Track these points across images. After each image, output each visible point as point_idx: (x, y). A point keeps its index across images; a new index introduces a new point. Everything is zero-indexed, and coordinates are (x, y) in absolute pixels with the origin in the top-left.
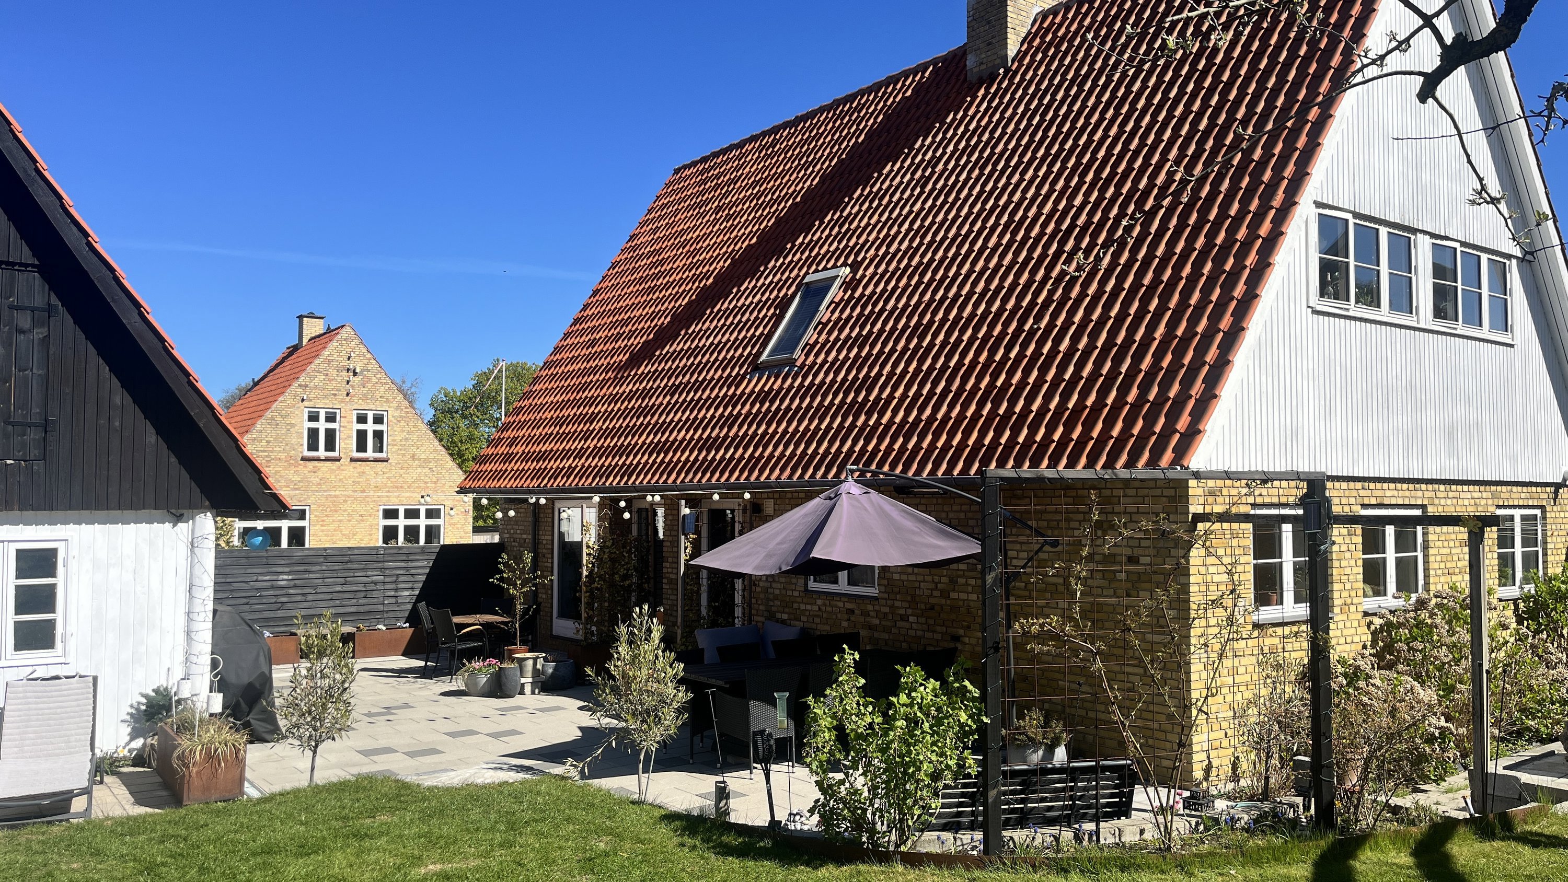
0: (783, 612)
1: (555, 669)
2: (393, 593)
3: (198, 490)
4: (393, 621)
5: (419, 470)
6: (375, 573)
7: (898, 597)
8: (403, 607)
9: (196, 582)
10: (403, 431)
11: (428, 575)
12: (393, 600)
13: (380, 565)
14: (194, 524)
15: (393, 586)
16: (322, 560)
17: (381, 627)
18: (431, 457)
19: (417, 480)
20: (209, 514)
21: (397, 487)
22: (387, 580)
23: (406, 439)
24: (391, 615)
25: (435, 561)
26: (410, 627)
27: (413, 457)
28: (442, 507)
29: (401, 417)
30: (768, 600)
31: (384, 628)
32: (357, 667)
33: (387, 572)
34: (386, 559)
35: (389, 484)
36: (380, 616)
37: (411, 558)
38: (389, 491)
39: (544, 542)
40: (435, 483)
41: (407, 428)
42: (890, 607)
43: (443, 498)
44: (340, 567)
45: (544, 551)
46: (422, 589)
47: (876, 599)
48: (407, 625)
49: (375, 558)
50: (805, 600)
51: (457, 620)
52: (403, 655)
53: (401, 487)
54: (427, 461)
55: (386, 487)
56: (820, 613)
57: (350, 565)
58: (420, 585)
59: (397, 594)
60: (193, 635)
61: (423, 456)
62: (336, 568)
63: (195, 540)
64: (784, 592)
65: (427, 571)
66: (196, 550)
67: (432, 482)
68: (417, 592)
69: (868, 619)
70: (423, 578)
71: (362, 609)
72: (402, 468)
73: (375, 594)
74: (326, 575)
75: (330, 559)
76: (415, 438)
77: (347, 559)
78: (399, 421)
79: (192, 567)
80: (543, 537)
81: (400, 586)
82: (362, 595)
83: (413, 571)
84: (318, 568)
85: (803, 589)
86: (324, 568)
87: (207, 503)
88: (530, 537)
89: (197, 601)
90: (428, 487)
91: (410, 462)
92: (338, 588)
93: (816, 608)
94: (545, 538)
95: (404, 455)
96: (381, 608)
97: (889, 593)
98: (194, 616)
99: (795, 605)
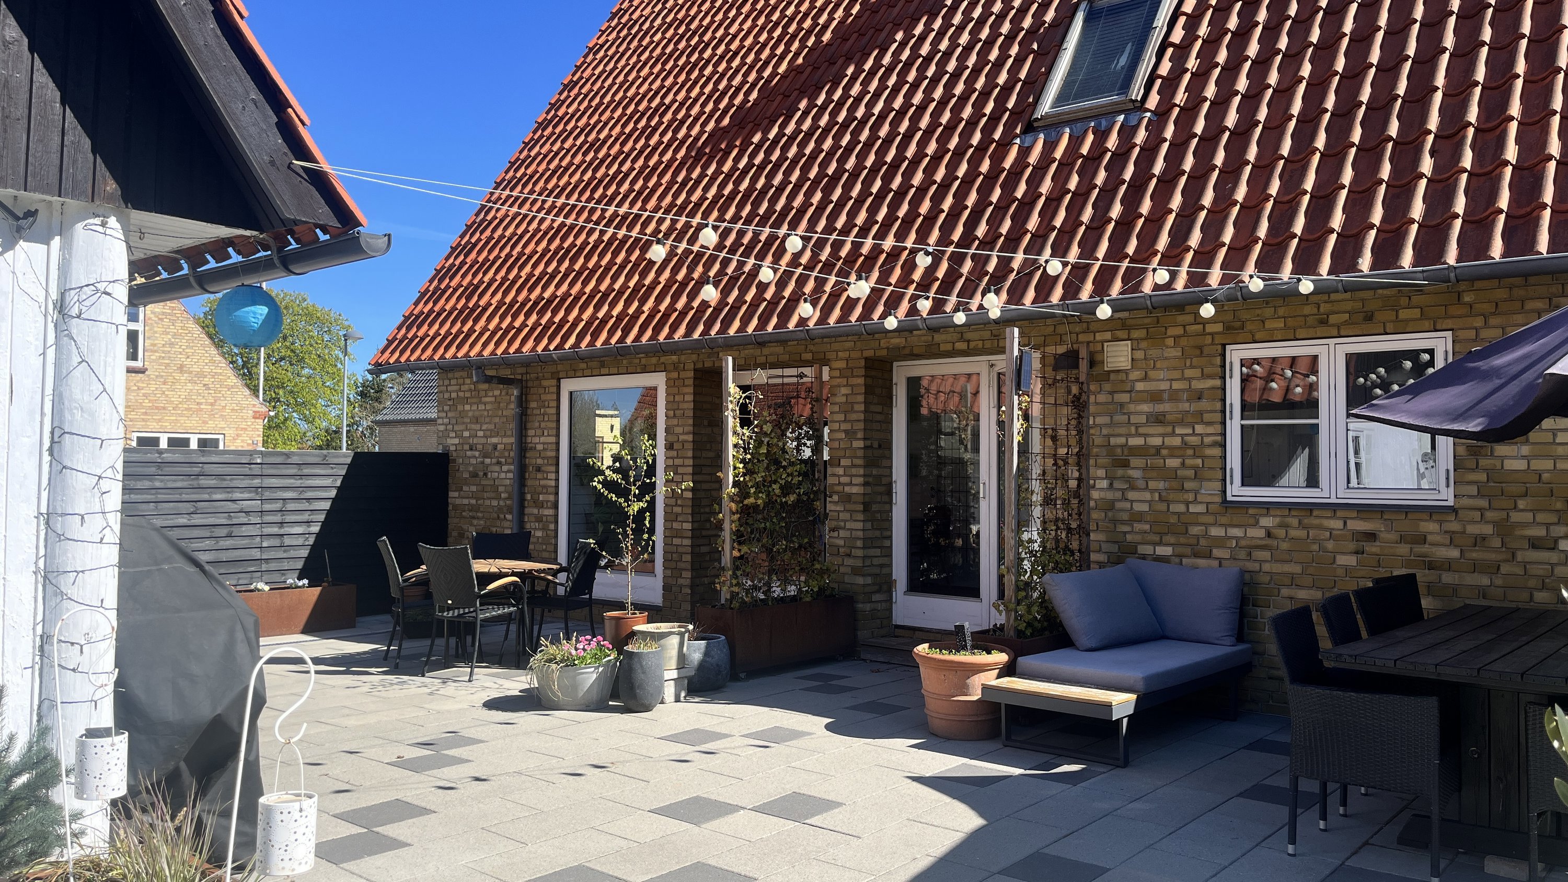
0: (1160, 543)
1: (707, 654)
2: (275, 530)
3: (87, 143)
4: (277, 577)
5: (190, 386)
6: (246, 496)
7: (1521, 504)
8: (292, 553)
9: (76, 420)
10: (168, 333)
11: (335, 500)
12: (276, 542)
13: (256, 482)
14: (66, 247)
15: (277, 518)
16: (152, 470)
17: (261, 585)
18: (207, 369)
19: (188, 399)
20: (113, 221)
21: (157, 408)
22: (267, 507)
23: (172, 344)
24: (273, 566)
25: (345, 477)
26: (310, 586)
27: (181, 368)
28: (221, 437)
29: (163, 313)
30: (1115, 522)
31: (267, 588)
32: (266, 654)
33: (267, 494)
34: (266, 472)
35: (147, 403)
36: (256, 566)
37: (306, 471)
38: (146, 414)
39: (540, 447)
40: (212, 404)
41: (172, 330)
42: (1495, 524)
43: (223, 424)
44: (185, 484)
45: (539, 461)
46: (324, 524)
47: (1453, 510)
48: (306, 581)
49: (246, 470)
50: (1224, 520)
51: (480, 566)
52: (305, 631)
53: (164, 408)
54: (201, 375)
55: (143, 407)
56: (1269, 542)
57: (204, 482)
58: (322, 517)
59: (282, 531)
60: (65, 583)
61: (196, 369)
62: (179, 484)
63: (72, 296)
64: (1163, 507)
65: (333, 493)
66: (76, 326)
67: (207, 404)
68: (316, 529)
69: (1425, 549)
70: (327, 505)
71: (224, 556)
72: (164, 383)
73: (245, 530)
74: (161, 497)
75: (168, 470)
76: (184, 343)
77: (196, 470)
78: (161, 320)
79: (60, 378)
80: (536, 440)
81: (289, 518)
82: (223, 532)
83: (310, 494)
84: (146, 484)
85: (1218, 499)
86: (158, 484)
87: (111, 186)
88: (512, 440)
89: (80, 482)
90: (201, 410)
91: (177, 376)
92: (183, 521)
93: (1261, 533)
94: (538, 440)
95: (167, 365)
96: (256, 554)
97: (1490, 498)
98: (73, 527)
99: (1195, 530)
